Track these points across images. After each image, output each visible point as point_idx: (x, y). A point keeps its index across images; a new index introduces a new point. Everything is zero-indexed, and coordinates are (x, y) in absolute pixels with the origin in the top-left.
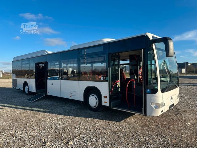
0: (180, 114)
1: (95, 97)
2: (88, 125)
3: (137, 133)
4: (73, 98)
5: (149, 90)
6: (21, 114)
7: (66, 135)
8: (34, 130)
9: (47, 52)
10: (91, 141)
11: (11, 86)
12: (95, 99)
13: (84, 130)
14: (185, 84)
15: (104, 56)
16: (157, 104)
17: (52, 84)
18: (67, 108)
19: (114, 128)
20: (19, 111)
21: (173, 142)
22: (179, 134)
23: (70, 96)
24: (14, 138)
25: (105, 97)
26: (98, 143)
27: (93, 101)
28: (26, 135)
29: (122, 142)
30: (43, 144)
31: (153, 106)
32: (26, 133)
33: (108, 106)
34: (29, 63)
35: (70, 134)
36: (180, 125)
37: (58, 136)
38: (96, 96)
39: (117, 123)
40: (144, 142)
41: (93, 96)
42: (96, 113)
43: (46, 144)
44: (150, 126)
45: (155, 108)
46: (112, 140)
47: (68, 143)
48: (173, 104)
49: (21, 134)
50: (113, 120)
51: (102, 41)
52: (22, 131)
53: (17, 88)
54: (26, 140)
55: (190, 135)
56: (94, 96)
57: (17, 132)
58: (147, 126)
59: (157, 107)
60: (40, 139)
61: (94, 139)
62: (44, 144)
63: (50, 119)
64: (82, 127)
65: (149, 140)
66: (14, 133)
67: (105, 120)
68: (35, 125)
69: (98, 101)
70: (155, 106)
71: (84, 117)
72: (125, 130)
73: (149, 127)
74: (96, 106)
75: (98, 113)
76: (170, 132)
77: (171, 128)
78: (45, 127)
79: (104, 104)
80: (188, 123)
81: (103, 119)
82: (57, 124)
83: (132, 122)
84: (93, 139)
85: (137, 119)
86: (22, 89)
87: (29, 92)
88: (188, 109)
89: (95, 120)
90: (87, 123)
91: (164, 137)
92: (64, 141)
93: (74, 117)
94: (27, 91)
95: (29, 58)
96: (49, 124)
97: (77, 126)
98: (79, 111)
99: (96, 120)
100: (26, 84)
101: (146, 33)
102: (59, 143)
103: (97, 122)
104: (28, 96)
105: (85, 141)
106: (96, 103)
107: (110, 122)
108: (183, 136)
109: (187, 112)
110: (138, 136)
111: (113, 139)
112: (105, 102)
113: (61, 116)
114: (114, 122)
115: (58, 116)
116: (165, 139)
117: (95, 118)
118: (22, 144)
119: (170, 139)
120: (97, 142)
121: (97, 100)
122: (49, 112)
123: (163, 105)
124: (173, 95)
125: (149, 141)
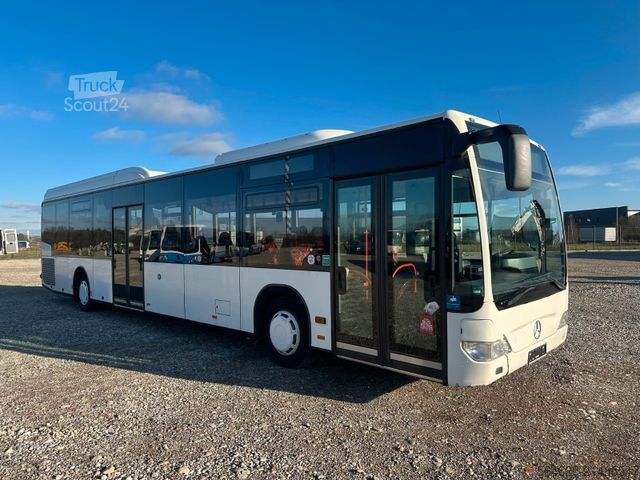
0: (568, 380)
1: (288, 320)
2: (254, 413)
3: (409, 442)
4: (221, 322)
5: (454, 299)
6: (51, 373)
7: (176, 445)
8: (78, 425)
9: (145, 173)
10: (252, 465)
11: (39, 283)
12: (289, 326)
13: (238, 428)
14: (607, 278)
15: (317, 187)
16: (481, 345)
17: (160, 277)
18: (200, 354)
19: (337, 424)
20: (47, 364)
21: (524, 473)
22: (553, 446)
23: (214, 317)
24: (10, 451)
25: (321, 320)
26: (274, 472)
27: (282, 332)
28: (50, 440)
29: (354, 472)
30: (94, 473)
31: (469, 352)
32: (51, 434)
33: (330, 349)
34: (91, 210)
35: (192, 439)
36: (560, 416)
37: (151, 447)
38: (291, 317)
39: (352, 408)
40: (428, 472)
41: (283, 315)
42: (293, 371)
43: (105, 472)
44: (461, 417)
45: (476, 357)
46: (323, 463)
47: (177, 469)
48: (545, 346)
49: (34, 439)
50: (341, 396)
51: (312, 136)
52: (41, 429)
53: (54, 288)
54: (46, 457)
55: (590, 449)
56: (287, 317)
57: (21, 431)
58: (450, 419)
59: (483, 355)
60: (89, 454)
61: (263, 460)
62: (98, 473)
63: (141, 389)
64: (234, 420)
65: (444, 464)
66: (13, 434)
67: (317, 395)
68: (85, 409)
69: (297, 332)
70: (474, 351)
71: (251, 384)
72: (373, 429)
73: (455, 420)
74: (291, 349)
75: (298, 371)
76: (523, 441)
77: (528, 425)
78: (116, 416)
79: (315, 343)
80: (590, 412)
81: (308, 393)
82: (158, 408)
83: (404, 405)
84: (259, 459)
85: (420, 395)
86: (71, 291)
87: (91, 301)
88: (601, 363)
89: (284, 395)
90: (254, 406)
91: (498, 456)
92: (166, 463)
93: (216, 386)
94: (84, 299)
95: (92, 193)
96: (132, 405)
97: (219, 414)
98: (238, 365)
99: (287, 395)
100: (80, 275)
101: (445, 113)
102: (148, 470)
103: (289, 403)
104: (88, 314)
105: (232, 465)
106: (291, 340)
107: (330, 404)
108: (563, 452)
109: (593, 373)
110: (411, 452)
111: (326, 461)
112: (319, 337)
113: (175, 382)
114: (341, 404)
115: (166, 379)
116: (500, 464)
117: (284, 390)
118: (29, 470)
119: (515, 463)
120: (271, 466)
121: (294, 328)
122: (142, 368)
123: (505, 348)
124: (545, 317)
125: (444, 470)
